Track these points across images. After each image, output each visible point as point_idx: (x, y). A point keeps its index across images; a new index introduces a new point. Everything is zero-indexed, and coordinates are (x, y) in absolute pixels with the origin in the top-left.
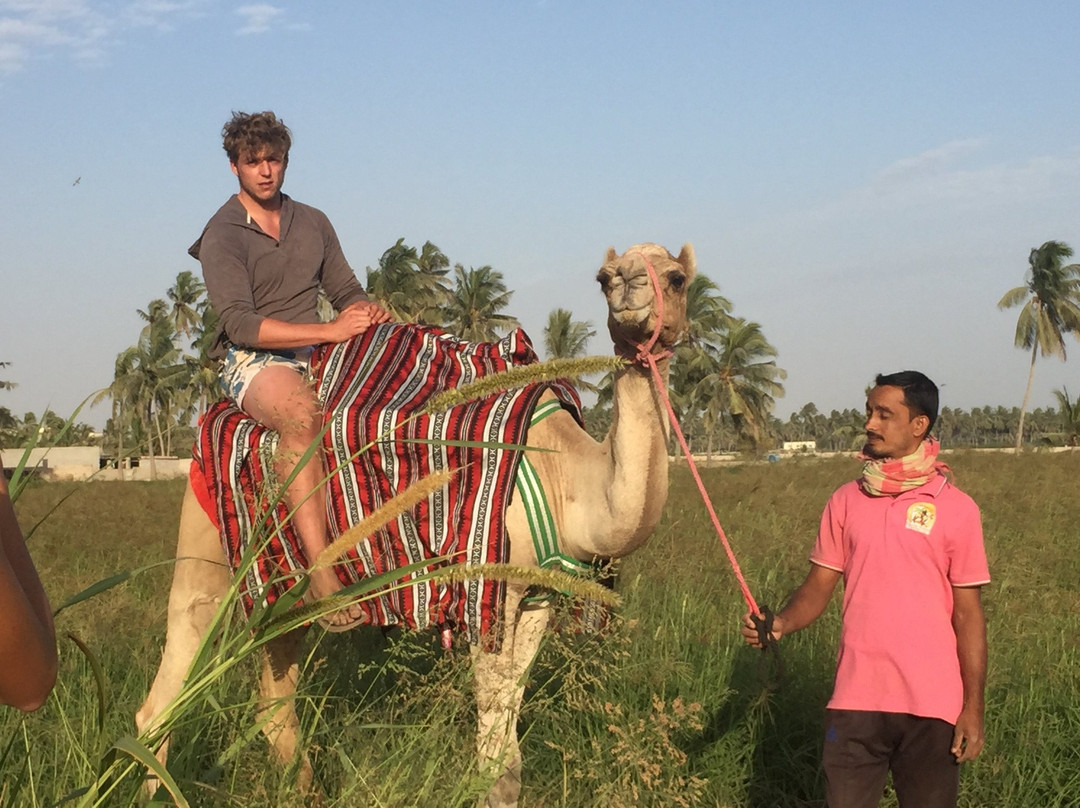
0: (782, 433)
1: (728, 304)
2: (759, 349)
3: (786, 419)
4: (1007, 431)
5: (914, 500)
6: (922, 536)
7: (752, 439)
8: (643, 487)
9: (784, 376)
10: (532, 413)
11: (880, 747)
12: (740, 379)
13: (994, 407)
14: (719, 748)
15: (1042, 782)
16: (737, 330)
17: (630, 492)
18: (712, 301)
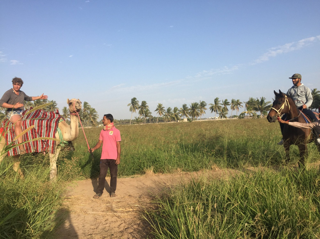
0: (98, 123)
1: (90, 106)
2: (95, 112)
3: (99, 122)
4: (129, 122)
5: (110, 131)
6: (111, 135)
7: (94, 124)
8: (75, 132)
9: (98, 116)
10: (59, 121)
11: (107, 164)
12: (92, 116)
13: (127, 119)
14: (87, 166)
15: (130, 167)
16: (92, 109)
17: (73, 132)
18: (88, 106)
